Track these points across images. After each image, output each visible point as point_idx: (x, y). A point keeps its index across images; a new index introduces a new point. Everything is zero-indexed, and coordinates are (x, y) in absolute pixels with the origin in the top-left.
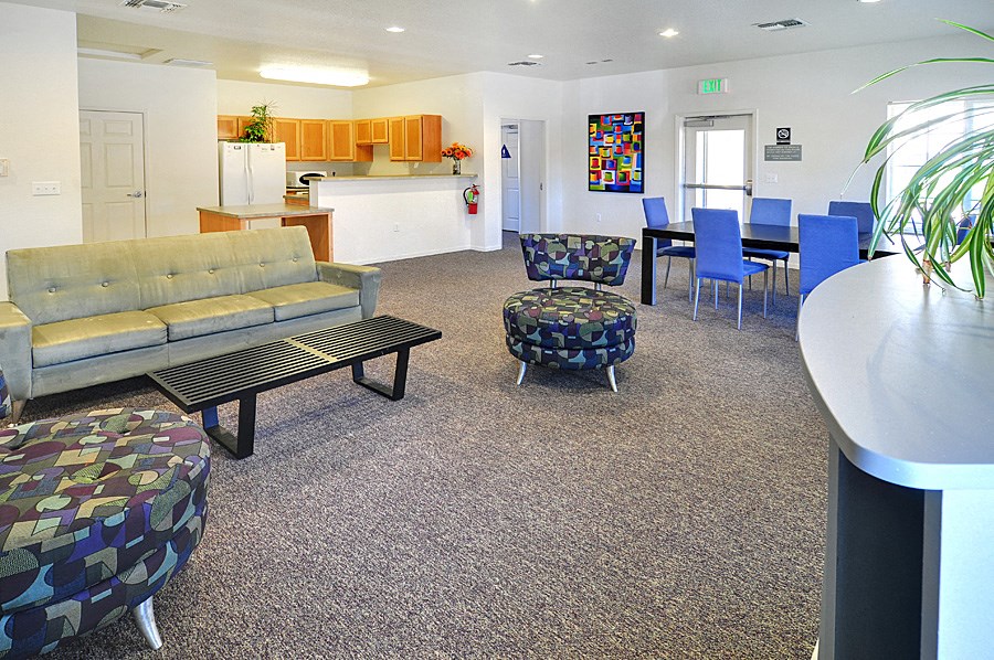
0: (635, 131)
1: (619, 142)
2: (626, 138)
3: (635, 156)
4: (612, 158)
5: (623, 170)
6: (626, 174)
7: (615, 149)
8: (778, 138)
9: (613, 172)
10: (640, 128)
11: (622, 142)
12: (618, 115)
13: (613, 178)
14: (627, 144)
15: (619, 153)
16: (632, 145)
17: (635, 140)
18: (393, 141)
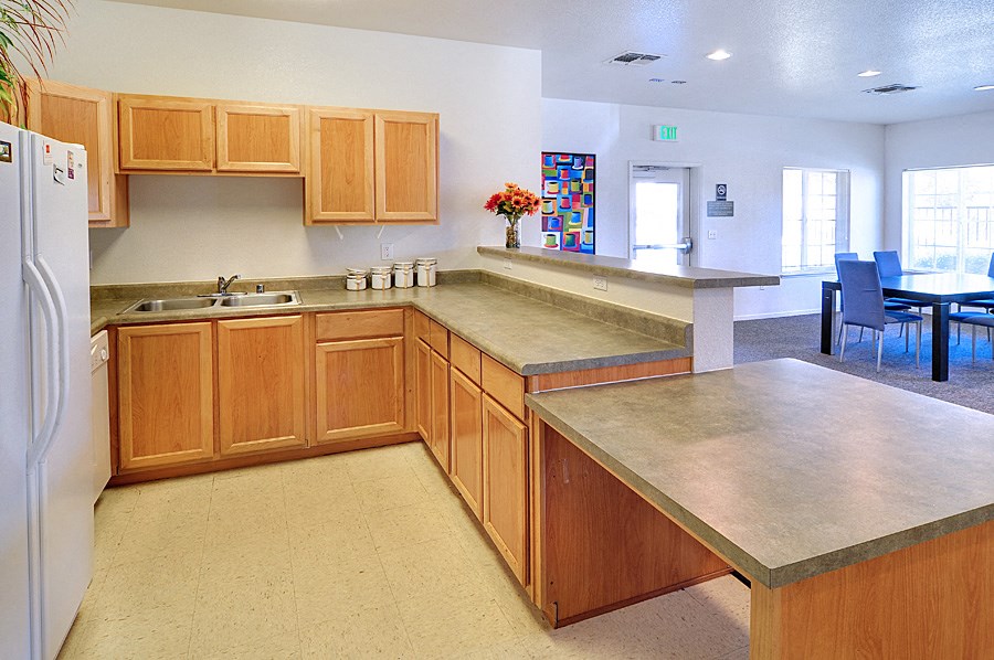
0: (586, 179)
1: (565, 192)
2: (575, 187)
3: (586, 211)
4: (556, 215)
5: (571, 230)
6: (575, 236)
7: (561, 201)
8: (718, 195)
9: (558, 234)
10: (592, 175)
11: (570, 192)
12: (565, 155)
13: (558, 242)
14: (576, 196)
15: (566, 207)
16: (582, 197)
17: (586, 190)
18: (327, 172)
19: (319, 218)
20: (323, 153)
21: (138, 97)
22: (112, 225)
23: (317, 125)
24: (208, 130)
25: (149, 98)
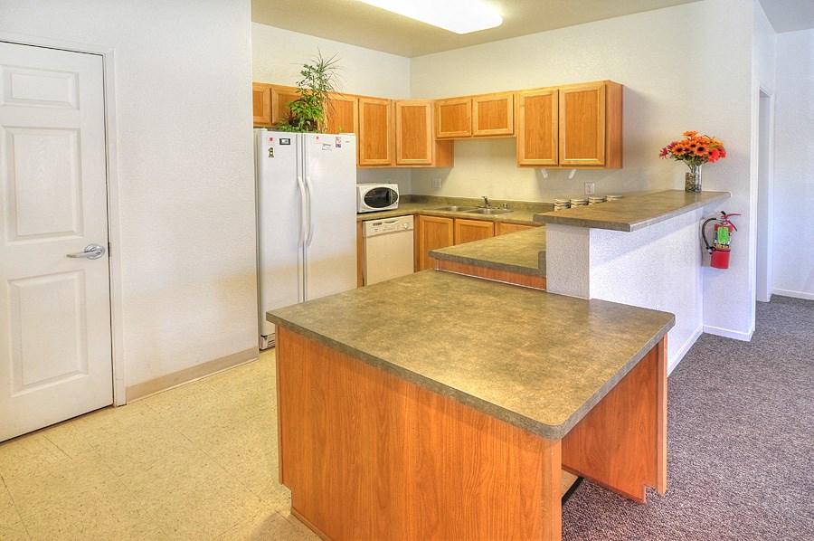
18: (528, 132)
19: (524, 163)
20: (526, 120)
21: (443, 100)
22: (434, 165)
23: (523, 102)
24: (469, 115)
25: (446, 100)
